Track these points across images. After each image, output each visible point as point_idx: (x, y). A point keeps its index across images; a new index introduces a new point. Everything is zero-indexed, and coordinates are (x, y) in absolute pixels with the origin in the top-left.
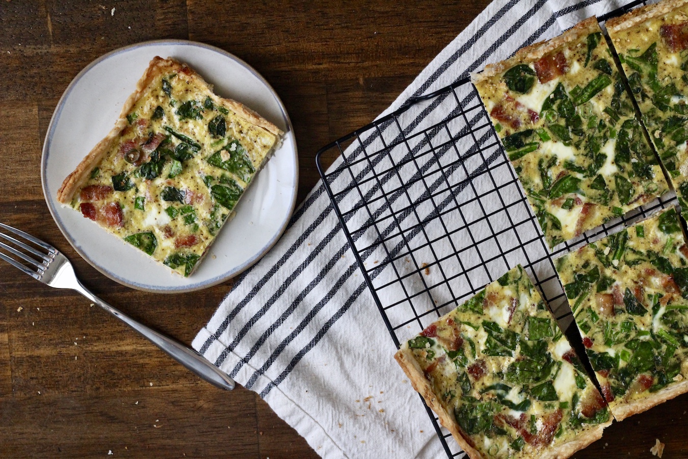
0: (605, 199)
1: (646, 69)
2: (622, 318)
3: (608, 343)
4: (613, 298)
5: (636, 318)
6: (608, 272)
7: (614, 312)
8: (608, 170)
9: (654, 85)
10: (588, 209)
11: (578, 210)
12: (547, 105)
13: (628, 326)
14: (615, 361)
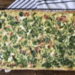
0: (26, 38)
1: (40, 20)
2: (21, 54)
3: (17, 57)
4: (21, 51)
5: (23, 56)
6: (22, 47)
7: (20, 53)
8: (28, 34)
9: (40, 23)
10: (23, 38)
11: (21, 37)
12: (24, 20)
13: (22, 56)
14: (17, 60)
